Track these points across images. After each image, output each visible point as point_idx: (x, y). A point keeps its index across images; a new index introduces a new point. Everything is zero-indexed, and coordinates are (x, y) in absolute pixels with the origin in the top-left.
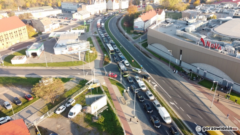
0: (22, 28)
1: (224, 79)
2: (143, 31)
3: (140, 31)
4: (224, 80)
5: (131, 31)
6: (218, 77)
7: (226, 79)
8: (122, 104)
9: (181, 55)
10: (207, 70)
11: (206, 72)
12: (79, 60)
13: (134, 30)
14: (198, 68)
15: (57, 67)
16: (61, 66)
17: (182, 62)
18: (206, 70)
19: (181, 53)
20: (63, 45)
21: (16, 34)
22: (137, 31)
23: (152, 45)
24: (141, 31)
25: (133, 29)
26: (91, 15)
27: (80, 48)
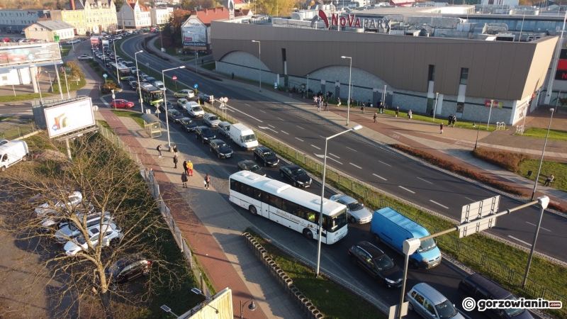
1: (375, 90)
2: (205, 48)
3: (197, 49)
4: (374, 93)
5: (177, 49)
6: (364, 89)
7: (378, 88)
8: (142, 137)
9: (285, 62)
10: (340, 81)
11: (339, 85)
13: (184, 47)
14: (323, 82)
17: (290, 78)
18: (338, 81)
19: (284, 59)
22: (192, 48)
23: (224, 60)
24: (201, 48)
25: (180, 45)
26: (76, 34)
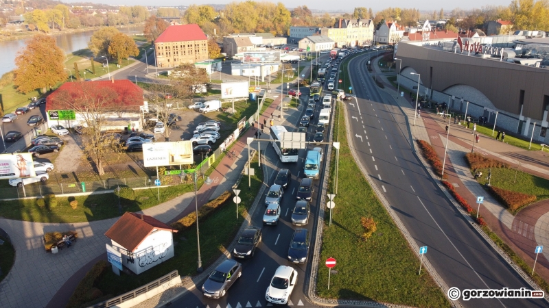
0: (200, 42)
1: (485, 108)
6: (478, 107)
10: (464, 98)
21: (190, 50)
23: (402, 73)
26: (336, 47)
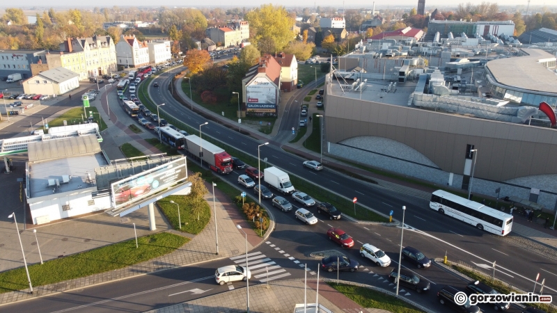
2: (274, 111)
3: (264, 111)
5: (238, 112)
12: (148, 228)
13: (248, 110)
14: (535, 191)
15: (78, 280)
16: (92, 272)
17: (472, 180)
20: (62, 184)
22: (258, 110)
23: (346, 142)
24: (268, 111)
25: (243, 106)
27: (156, 184)
